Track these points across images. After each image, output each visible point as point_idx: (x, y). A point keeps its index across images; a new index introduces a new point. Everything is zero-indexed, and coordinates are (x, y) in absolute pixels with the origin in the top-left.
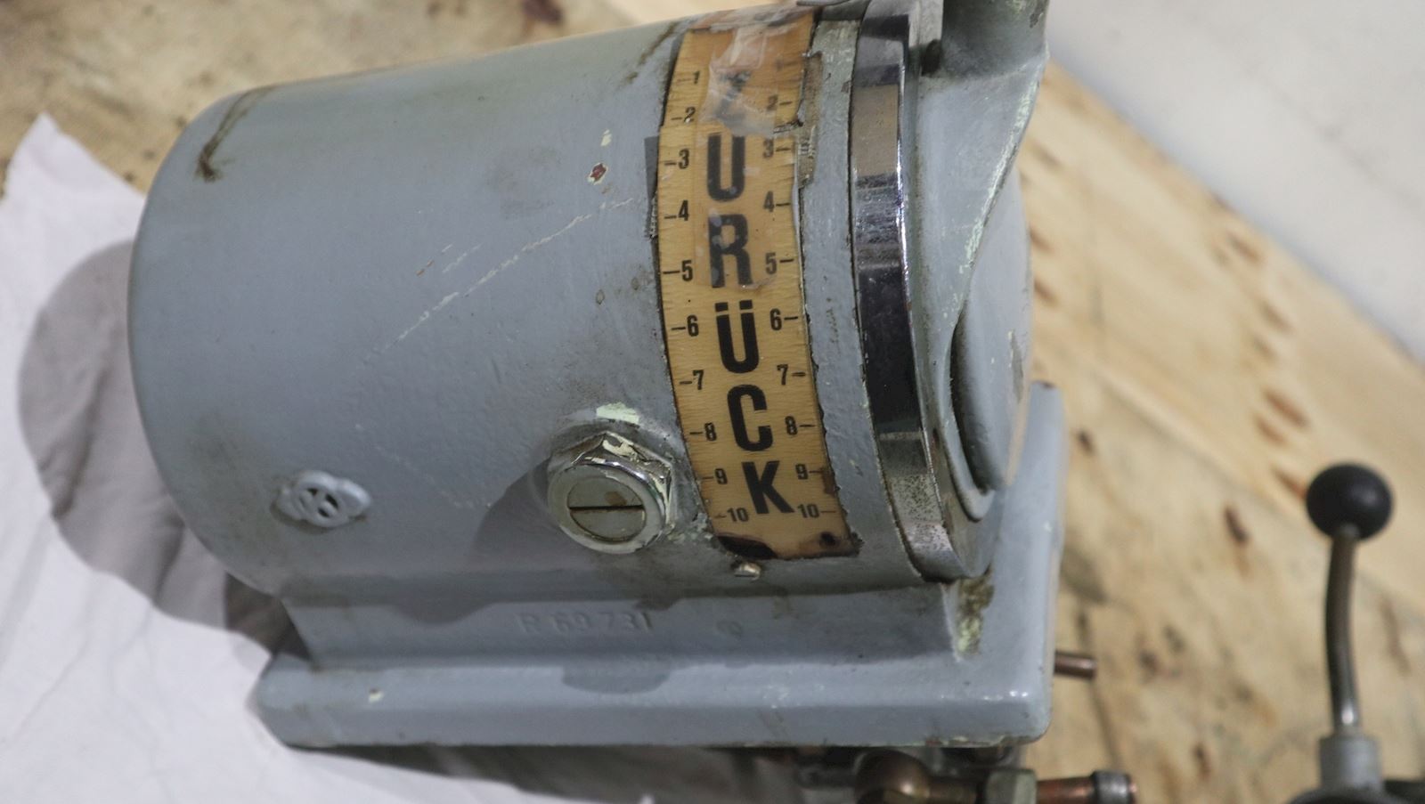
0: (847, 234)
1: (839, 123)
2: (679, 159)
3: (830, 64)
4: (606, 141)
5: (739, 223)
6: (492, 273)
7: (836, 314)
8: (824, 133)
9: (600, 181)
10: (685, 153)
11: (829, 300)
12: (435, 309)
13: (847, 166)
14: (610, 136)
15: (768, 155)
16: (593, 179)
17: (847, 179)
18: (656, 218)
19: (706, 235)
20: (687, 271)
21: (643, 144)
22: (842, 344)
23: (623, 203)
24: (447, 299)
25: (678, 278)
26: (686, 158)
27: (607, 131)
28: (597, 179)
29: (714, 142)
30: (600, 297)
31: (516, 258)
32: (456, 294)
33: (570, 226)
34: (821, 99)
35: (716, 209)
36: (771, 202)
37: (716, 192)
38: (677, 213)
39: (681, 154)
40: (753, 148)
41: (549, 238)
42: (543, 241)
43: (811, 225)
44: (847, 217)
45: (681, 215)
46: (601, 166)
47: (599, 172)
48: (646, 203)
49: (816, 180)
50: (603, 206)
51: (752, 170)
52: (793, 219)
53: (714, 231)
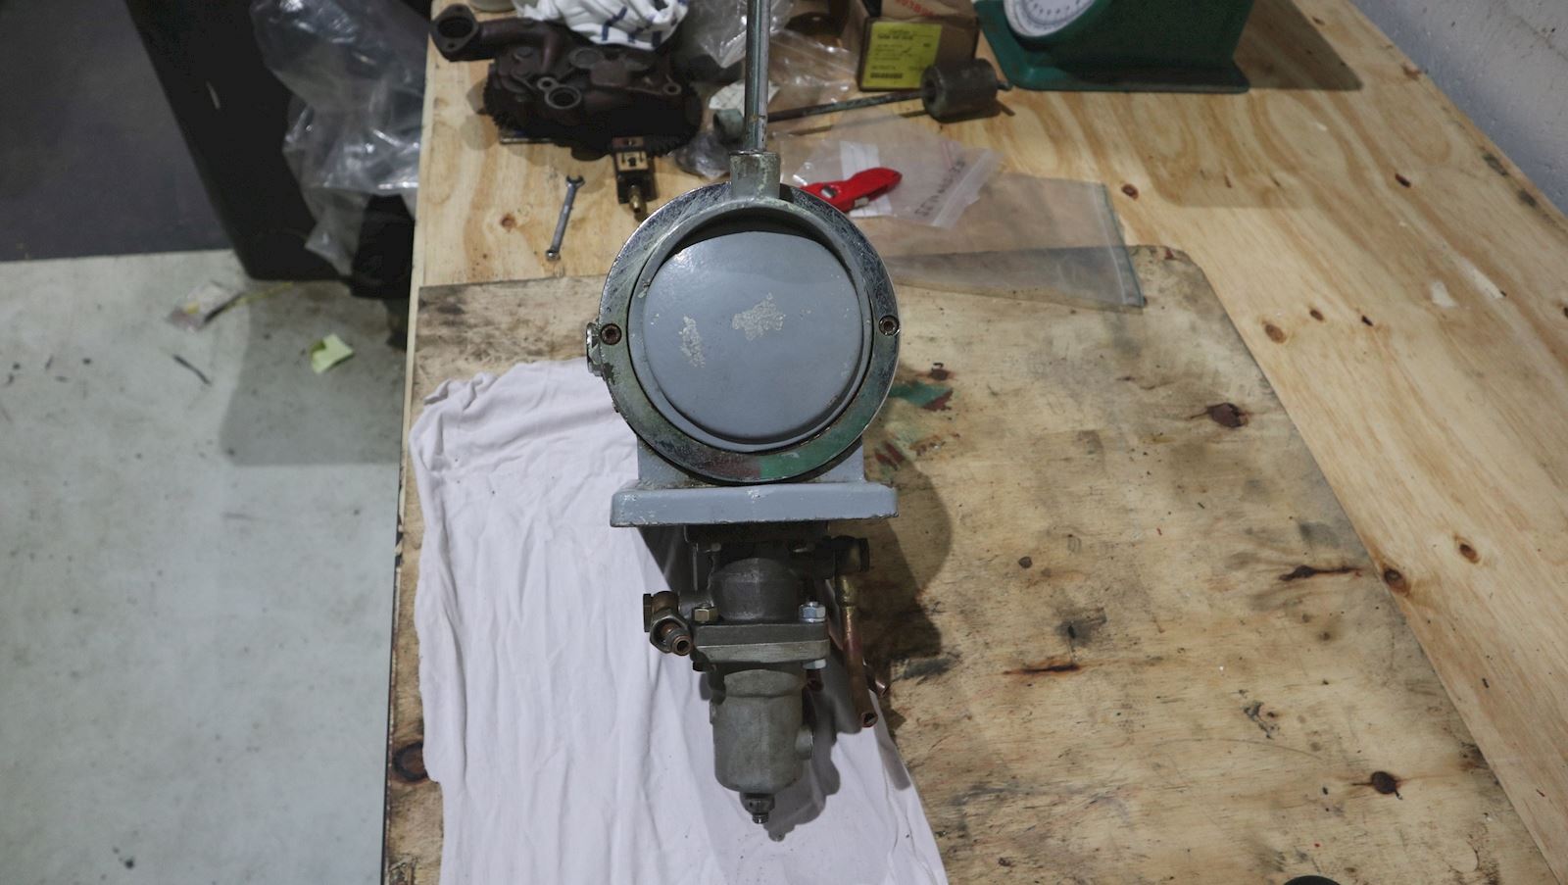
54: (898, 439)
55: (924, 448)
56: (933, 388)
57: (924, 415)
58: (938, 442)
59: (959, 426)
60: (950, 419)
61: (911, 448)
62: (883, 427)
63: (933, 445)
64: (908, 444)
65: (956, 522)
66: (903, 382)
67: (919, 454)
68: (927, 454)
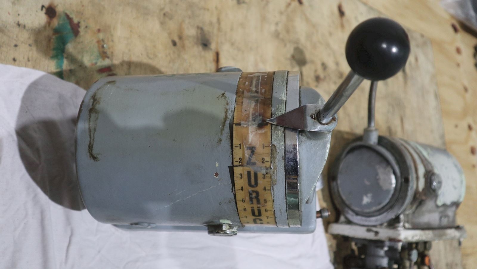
0: (285, 197)
1: (282, 169)
2: (240, 176)
3: (278, 148)
4: (217, 165)
5: (257, 193)
6: (190, 196)
7: (282, 210)
8: (278, 172)
9: (217, 177)
10: (241, 175)
11: (280, 208)
12: (174, 202)
13: (285, 182)
14: (218, 164)
15: (264, 178)
16: (215, 176)
17: (285, 184)
18: (235, 190)
19: (248, 195)
20: (243, 201)
21: (228, 168)
22: (282, 215)
23: (225, 184)
24: (178, 201)
25: (241, 202)
26: (241, 176)
27: (217, 162)
28: (216, 177)
29: (249, 173)
30: (220, 203)
31: (196, 194)
32: (180, 200)
33: (210, 188)
34: (277, 161)
35: (251, 189)
36: (265, 189)
37: (250, 185)
38: (240, 189)
39: (240, 175)
40: (260, 176)
41: (205, 190)
42: (203, 191)
43: (276, 194)
44: (285, 193)
45: (241, 189)
46: (217, 173)
47: (217, 174)
48: (231, 185)
49: (277, 184)
50: (219, 184)
51: (260, 181)
52: (271, 193)
53: (250, 194)
54: (96, 63)
55: (104, 53)
56: (61, 22)
57: (81, 39)
58: (102, 43)
59: (94, 26)
60: (86, 27)
61: (104, 59)
62: (86, 67)
63: (103, 47)
64: (101, 60)
65: (150, 62)
66: (54, 37)
67: (108, 57)
68: (109, 53)
